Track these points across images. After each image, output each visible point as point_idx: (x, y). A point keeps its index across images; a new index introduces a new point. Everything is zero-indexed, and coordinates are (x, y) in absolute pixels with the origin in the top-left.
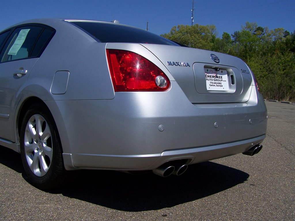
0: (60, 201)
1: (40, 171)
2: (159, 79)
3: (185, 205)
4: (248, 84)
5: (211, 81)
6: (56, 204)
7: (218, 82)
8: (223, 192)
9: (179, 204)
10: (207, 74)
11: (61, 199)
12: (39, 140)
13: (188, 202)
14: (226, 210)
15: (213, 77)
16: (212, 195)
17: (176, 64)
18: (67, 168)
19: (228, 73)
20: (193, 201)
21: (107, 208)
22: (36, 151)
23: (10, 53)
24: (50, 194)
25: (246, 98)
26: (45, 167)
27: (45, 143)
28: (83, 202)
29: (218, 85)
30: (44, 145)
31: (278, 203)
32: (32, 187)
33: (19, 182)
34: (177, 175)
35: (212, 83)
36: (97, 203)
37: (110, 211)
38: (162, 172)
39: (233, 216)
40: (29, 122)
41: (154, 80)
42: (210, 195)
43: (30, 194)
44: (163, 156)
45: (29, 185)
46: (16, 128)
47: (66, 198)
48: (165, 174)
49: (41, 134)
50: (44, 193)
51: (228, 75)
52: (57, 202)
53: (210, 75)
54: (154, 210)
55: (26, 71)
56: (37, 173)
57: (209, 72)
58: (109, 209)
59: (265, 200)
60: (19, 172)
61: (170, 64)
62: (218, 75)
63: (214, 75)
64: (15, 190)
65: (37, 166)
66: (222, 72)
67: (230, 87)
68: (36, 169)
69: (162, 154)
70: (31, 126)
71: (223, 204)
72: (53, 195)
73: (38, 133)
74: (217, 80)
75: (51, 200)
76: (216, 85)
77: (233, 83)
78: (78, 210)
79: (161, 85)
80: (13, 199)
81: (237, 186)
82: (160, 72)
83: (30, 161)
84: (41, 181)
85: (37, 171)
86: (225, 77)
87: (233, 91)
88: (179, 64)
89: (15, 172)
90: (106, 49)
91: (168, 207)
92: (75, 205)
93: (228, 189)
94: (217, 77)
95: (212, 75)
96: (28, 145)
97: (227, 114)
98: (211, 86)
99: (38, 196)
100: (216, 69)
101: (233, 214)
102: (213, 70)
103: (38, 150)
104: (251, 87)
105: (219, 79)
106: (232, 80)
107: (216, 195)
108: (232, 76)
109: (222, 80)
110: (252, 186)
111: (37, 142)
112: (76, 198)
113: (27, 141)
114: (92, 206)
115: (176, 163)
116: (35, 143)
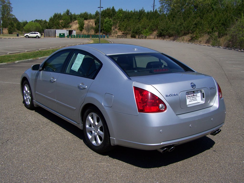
0: (108, 160)
1: (96, 143)
2: (161, 105)
3: (173, 164)
4: (214, 94)
5: (190, 99)
6: (107, 163)
7: (194, 98)
8: (196, 156)
9: (170, 164)
10: (188, 96)
11: (109, 159)
12: (95, 126)
13: (175, 162)
14: (195, 169)
15: (191, 96)
16: (189, 158)
17: (170, 96)
18: (112, 145)
19: (201, 92)
20: (178, 162)
21: (133, 166)
22: (93, 132)
23: (72, 69)
24: (102, 156)
25: (211, 104)
26: (99, 142)
27: (99, 129)
28: (120, 161)
29: (194, 100)
30: (99, 130)
31: (225, 165)
32: (91, 150)
33: (83, 146)
34: (169, 151)
35: (191, 100)
36: (128, 163)
37: (135, 167)
38: (162, 151)
39: (198, 173)
40: (89, 115)
41: (158, 106)
42: (188, 158)
43: (92, 156)
44: (162, 145)
45: (90, 149)
46: (81, 116)
47: (111, 158)
48: (163, 152)
49: (97, 124)
50: (99, 155)
51: (201, 93)
52: (107, 161)
53: (189, 96)
54: (157, 167)
55: (86, 87)
56: (94, 143)
57: (189, 94)
58: (134, 166)
59: (218, 163)
60: (81, 139)
61: (167, 96)
62: (195, 95)
63: (192, 95)
64: (83, 153)
65: (94, 139)
66: (197, 92)
67: (202, 99)
68: (93, 141)
69: (162, 144)
70: (90, 118)
71: (194, 165)
72: (104, 157)
73: (94, 122)
74: (194, 97)
75: (103, 160)
76: (193, 100)
77: (204, 97)
78: (119, 167)
79: (161, 108)
80: (84, 159)
81: (205, 152)
82: (161, 102)
83: (90, 136)
84: (97, 148)
85: (94, 142)
86: (199, 94)
87: (203, 102)
88: (172, 95)
89: (79, 139)
90: (134, 86)
91: (164, 166)
92: (117, 163)
93: (199, 154)
94: (194, 96)
95: (191, 95)
96: (88, 127)
97: (197, 119)
98: (190, 102)
99: (96, 157)
100: (193, 92)
101: (198, 172)
102: (192, 93)
103: (94, 131)
104: (216, 96)
105: (195, 96)
106: (203, 96)
107: (191, 158)
108: (203, 93)
109: (197, 97)
110: (214, 152)
111: (94, 127)
112: (116, 159)
113: (87, 125)
114: (125, 164)
115: (169, 147)
116: (93, 127)
